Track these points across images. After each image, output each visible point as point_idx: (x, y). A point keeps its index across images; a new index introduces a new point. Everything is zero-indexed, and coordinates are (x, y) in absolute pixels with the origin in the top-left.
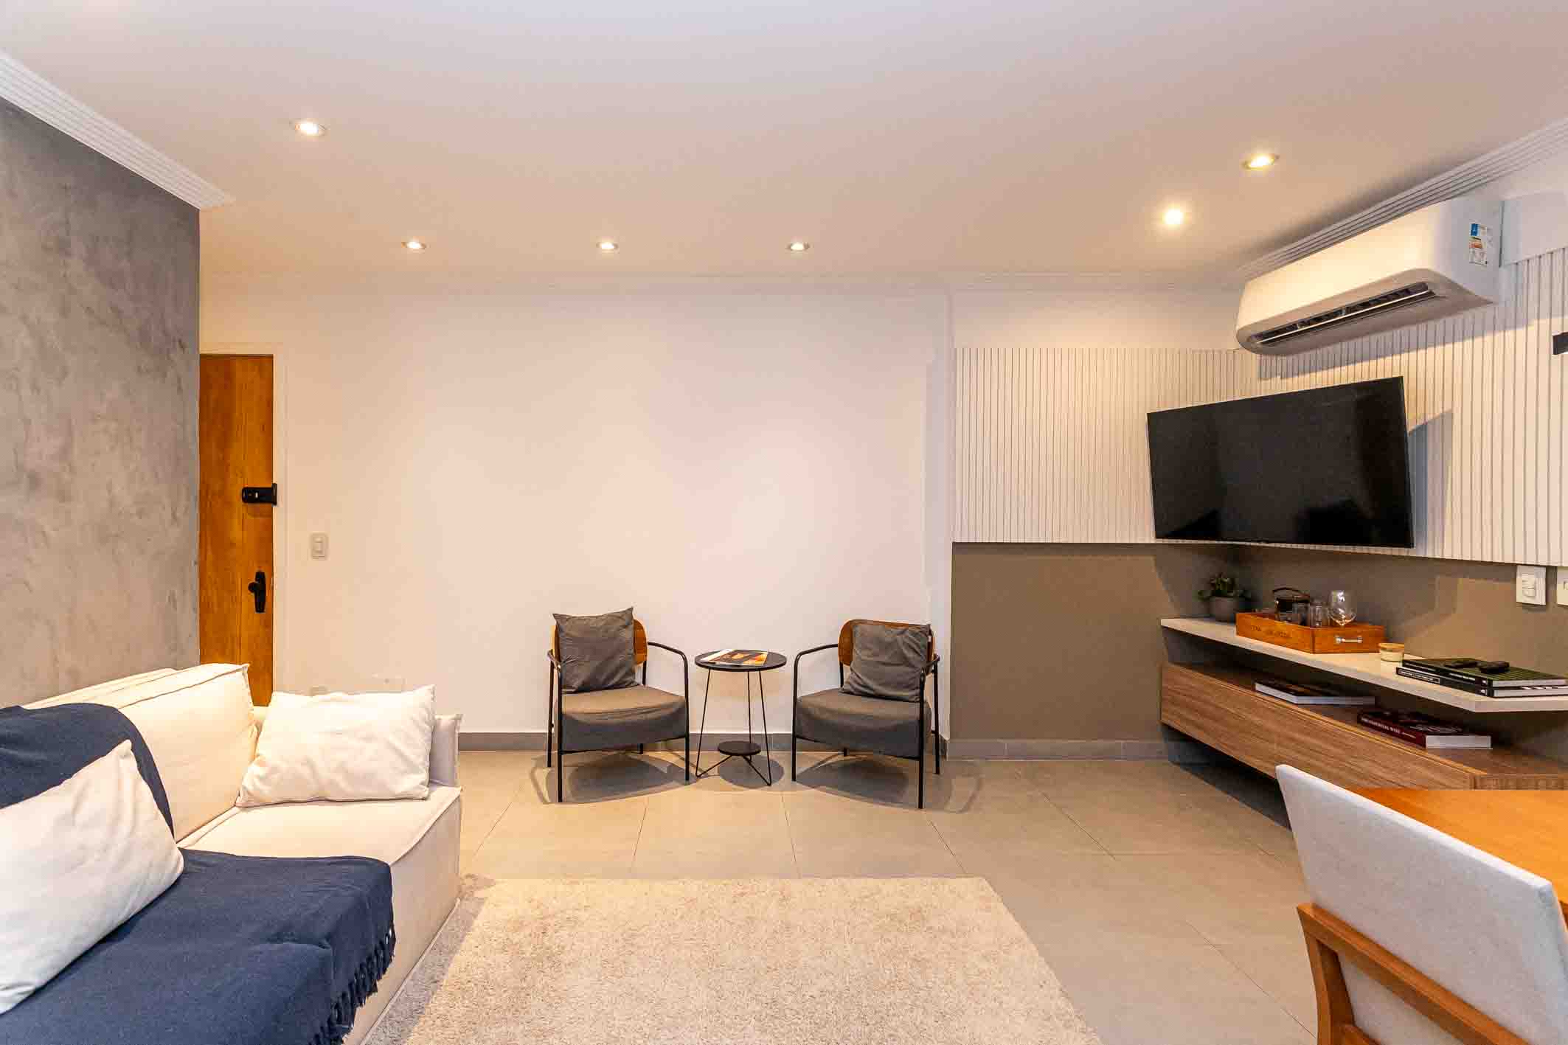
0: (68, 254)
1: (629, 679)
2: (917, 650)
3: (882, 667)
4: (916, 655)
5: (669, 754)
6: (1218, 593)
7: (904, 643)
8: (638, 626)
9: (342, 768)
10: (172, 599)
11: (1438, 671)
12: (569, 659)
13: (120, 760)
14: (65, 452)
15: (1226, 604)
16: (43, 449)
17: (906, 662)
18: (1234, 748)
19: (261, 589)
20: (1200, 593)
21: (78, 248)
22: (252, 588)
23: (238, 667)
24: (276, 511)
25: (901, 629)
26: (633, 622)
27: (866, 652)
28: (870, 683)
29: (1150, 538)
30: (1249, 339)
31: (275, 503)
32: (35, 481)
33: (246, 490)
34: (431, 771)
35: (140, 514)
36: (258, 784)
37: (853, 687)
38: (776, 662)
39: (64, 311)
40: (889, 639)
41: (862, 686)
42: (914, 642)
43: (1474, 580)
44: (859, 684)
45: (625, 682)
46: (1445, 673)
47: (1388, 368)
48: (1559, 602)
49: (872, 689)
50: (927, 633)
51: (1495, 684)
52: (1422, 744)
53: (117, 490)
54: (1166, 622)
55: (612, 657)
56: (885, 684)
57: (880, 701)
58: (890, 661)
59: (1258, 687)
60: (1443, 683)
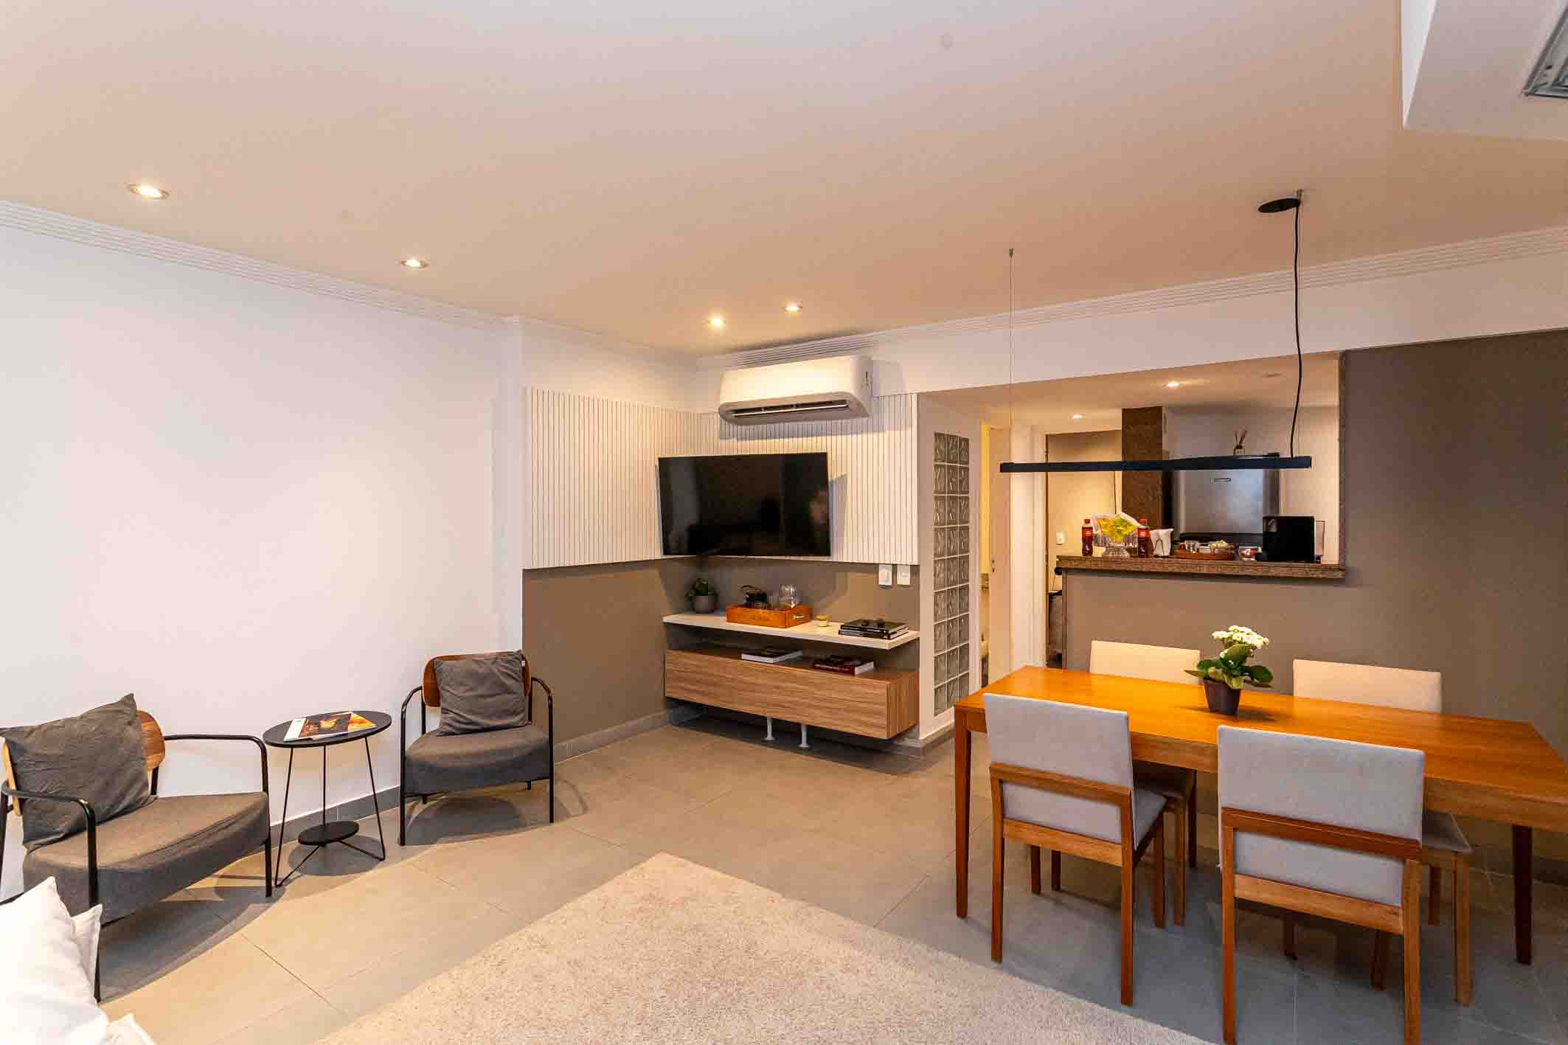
2: (514, 675)
3: (483, 701)
4: (513, 681)
5: (208, 879)
6: (698, 593)
7: (502, 673)
11: (861, 629)
15: (703, 601)
17: (508, 691)
18: (731, 703)
20: (687, 595)
27: (462, 689)
28: (473, 718)
29: (658, 554)
30: (727, 412)
37: (454, 727)
42: (511, 670)
43: (866, 574)
46: (863, 628)
47: (819, 444)
48: (898, 583)
50: (521, 658)
51: (890, 632)
52: (852, 673)
54: (666, 619)
55: (119, 771)
56: (490, 717)
57: (488, 734)
59: (744, 656)
60: (866, 635)
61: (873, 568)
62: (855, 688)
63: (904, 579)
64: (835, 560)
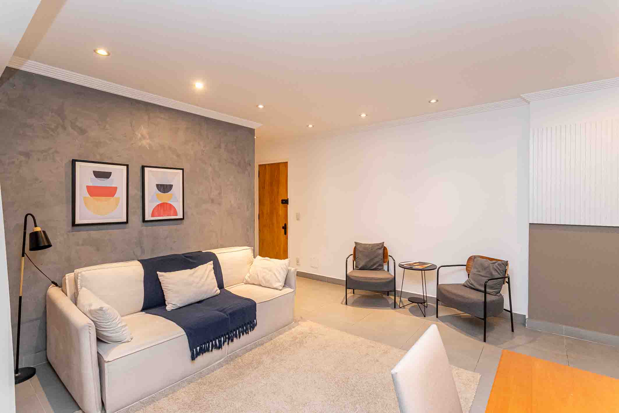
0: (221, 148)
1: (380, 268)
8: (385, 249)
9: (263, 277)
10: (247, 230)
12: (357, 258)
13: (210, 265)
14: (220, 194)
16: (214, 194)
19: (285, 228)
21: (223, 146)
22: (283, 228)
23: (249, 248)
24: (289, 206)
25: (494, 261)
26: (383, 247)
31: (288, 204)
32: (212, 201)
33: (282, 200)
34: (285, 283)
35: (239, 208)
36: (248, 278)
38: (432, 268)
39: (220, 162)
40: (486, 265)
41: (471, 284)
44: (469, 283)
45: (378, 268)
49: (475, 287)
53: (232, 202)
58: (485, 275)
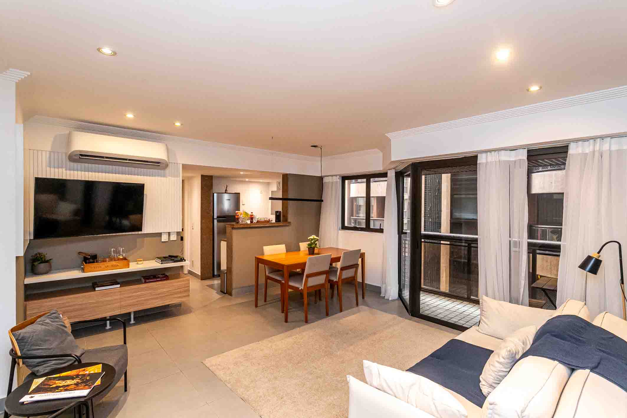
15: (42, 267)
43: (156, 238)
47: (140, 179)
48: (171, 240)
59: (97, 289)
61: (160, 235)
62: (174, 284)
63: (173, 237)
64: (145, 233)
